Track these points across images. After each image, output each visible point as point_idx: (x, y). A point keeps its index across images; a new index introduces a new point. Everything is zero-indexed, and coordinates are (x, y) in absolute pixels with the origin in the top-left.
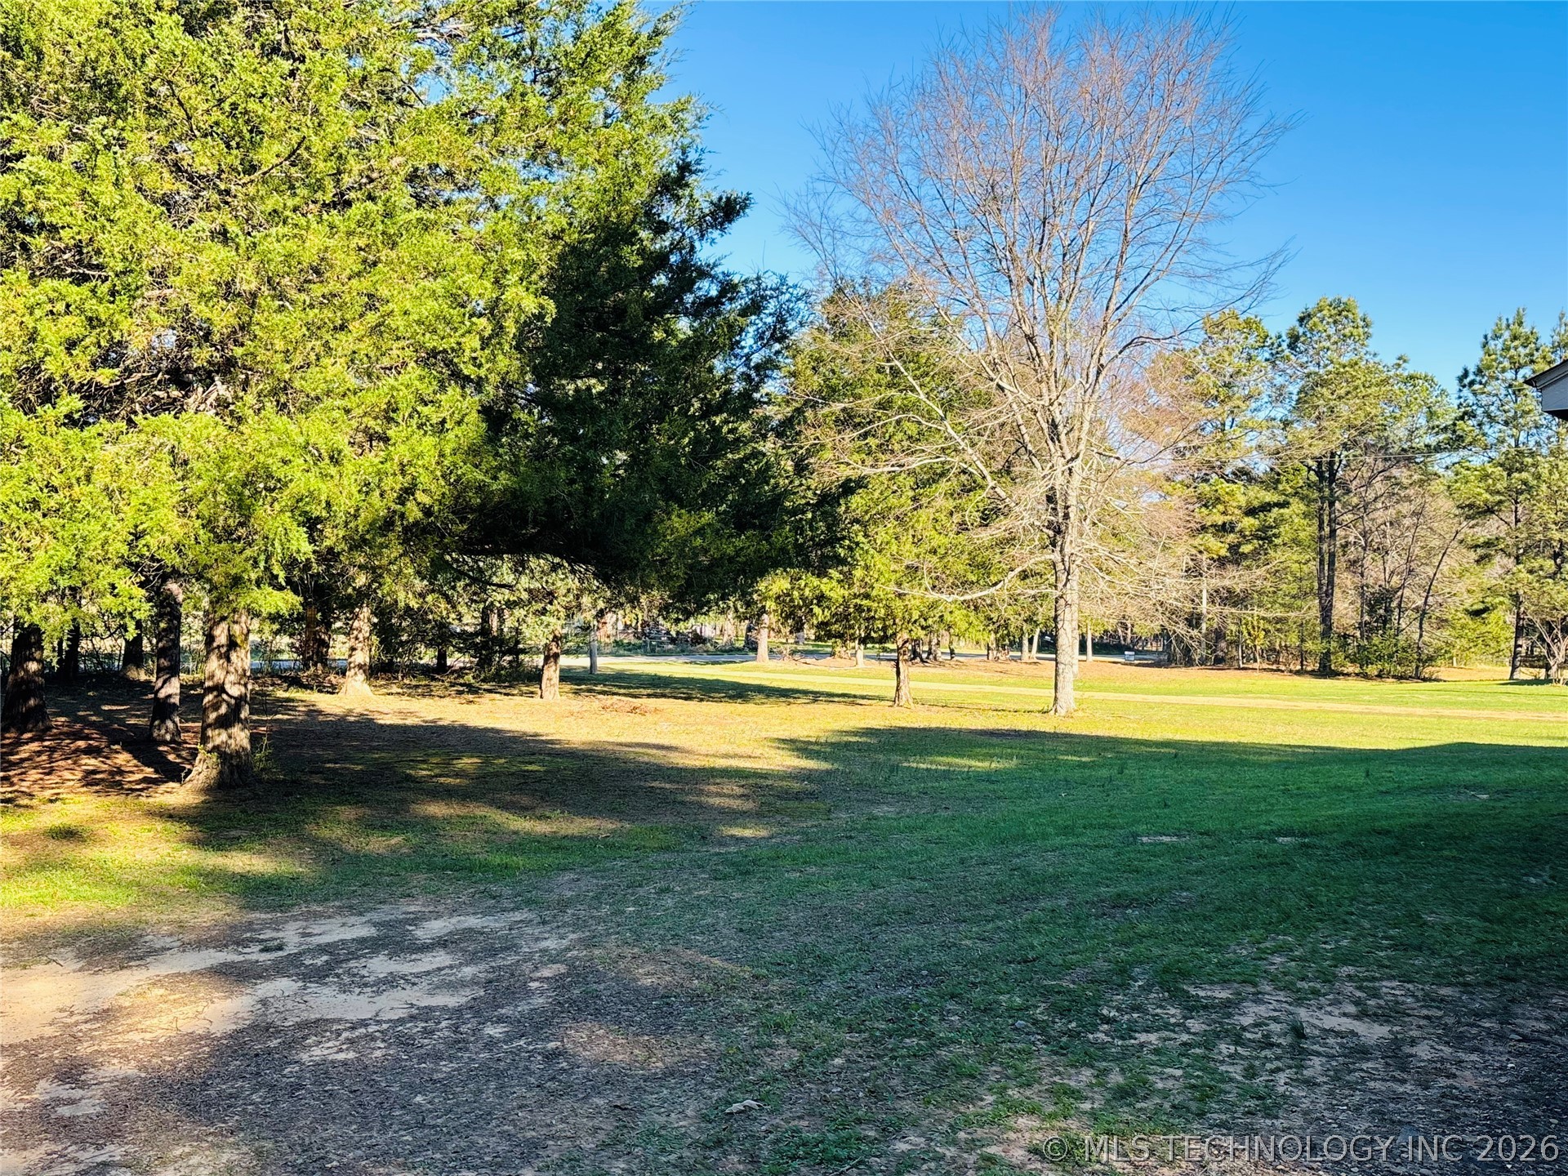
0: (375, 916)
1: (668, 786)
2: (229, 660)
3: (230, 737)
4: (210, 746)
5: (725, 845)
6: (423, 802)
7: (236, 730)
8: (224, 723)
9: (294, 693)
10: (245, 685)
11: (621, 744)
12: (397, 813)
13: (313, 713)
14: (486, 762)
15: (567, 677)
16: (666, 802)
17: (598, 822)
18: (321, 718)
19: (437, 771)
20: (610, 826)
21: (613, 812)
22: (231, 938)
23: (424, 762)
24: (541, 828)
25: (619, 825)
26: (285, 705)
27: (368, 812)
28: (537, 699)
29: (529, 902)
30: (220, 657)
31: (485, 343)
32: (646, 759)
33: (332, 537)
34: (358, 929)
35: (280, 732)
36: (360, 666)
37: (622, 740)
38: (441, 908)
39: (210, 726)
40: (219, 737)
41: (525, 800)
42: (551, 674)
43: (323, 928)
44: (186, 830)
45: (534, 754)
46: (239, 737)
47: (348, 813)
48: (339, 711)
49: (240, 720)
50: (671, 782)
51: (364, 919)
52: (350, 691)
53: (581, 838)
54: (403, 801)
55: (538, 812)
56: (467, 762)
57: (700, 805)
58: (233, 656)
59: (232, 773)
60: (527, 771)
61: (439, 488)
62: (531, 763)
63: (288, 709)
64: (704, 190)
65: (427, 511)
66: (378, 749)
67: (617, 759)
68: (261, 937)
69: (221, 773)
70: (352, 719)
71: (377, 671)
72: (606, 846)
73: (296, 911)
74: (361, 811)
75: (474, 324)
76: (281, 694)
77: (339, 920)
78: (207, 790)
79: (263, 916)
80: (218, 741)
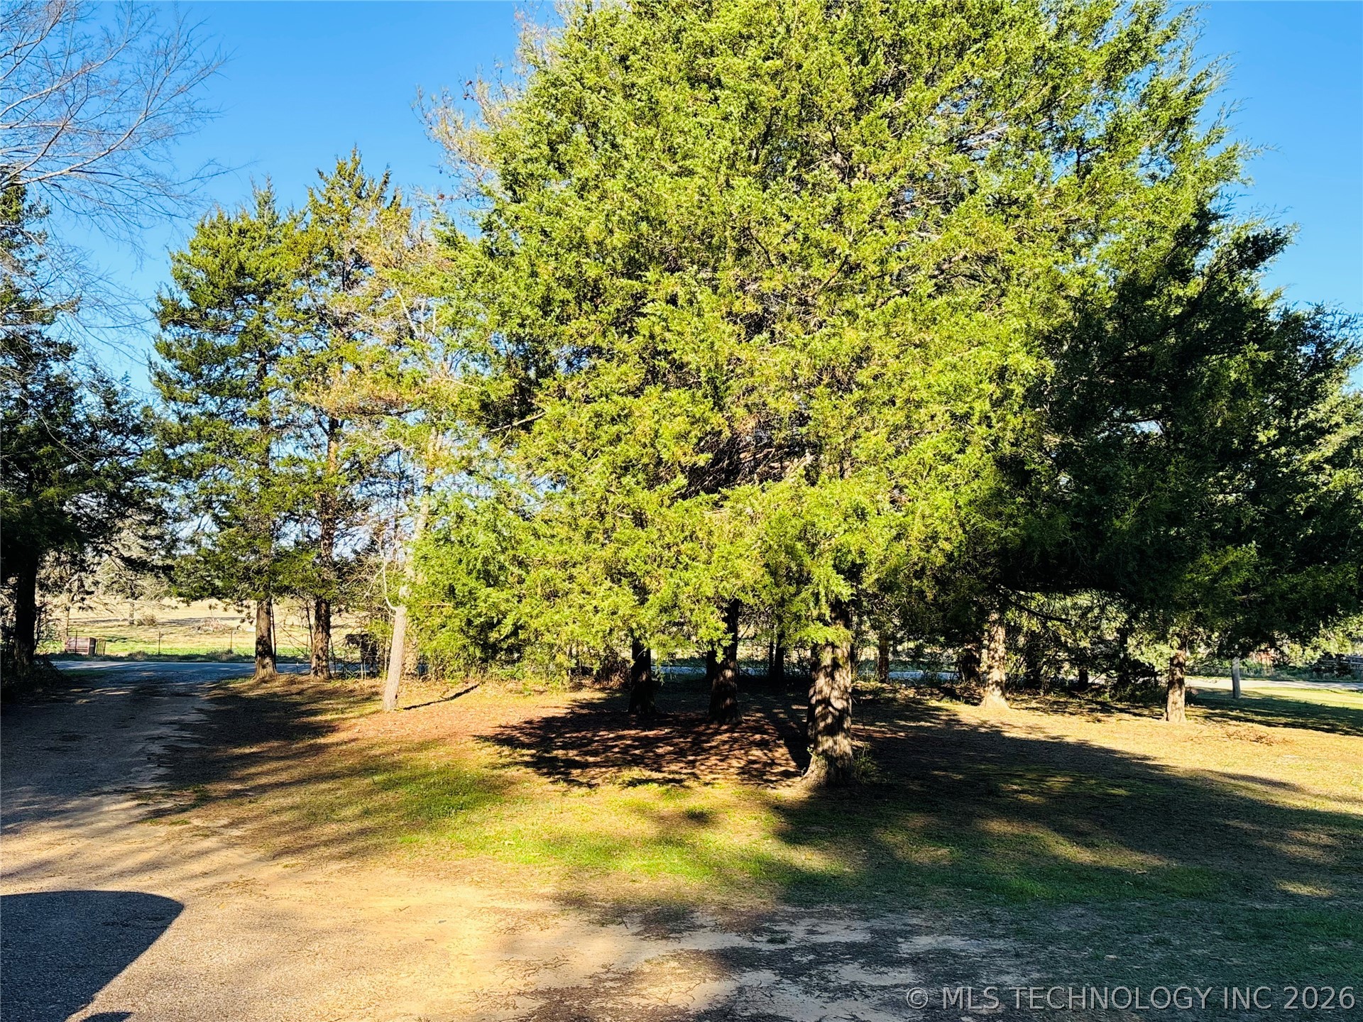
0: (876, 924)
2: (833, 679)
3: (835, 743)
6: (992, 818)
7: (840, 738)
8: (832, 731)
9: (946, 704)
10: (847, 700)
11: (1225, 775)
12: (959, 825)
13: (953, 721)
14: (1077, 782)
17: (1144, 857)
18: (957, 728)
19: (1026, 787)
20: (1157, 863)
21: (1167, 849)
22: (755, 924)
23: (1020, 777)
24: (1085, 856)
25: (1166, 861)
27: (935, 820)
28: (1163, 721)
29: (1019, 932)
30: (827, 675)
34: (858, 935)
36: (997, 683)
38: (938, 924)
39: (820, 732)
40: (827, 743)
41: (1084, 825)
42: (1176, 697)
43: (830, 928)
44: (777, 821)
45: (1127, 777)
46: (844, 744)
47: (918, 821)
48: (974, 722)
49: (843, 730)
51: (868, 925)
52: (989, 704)
53: (1116, 872)
54: (971, 815)
55: (1089, 840)
56: (1057, 783)
58: (837, 676)
59: (837, 774)
60: (1114, 795)
62: (1119, 787)
63: (932, 716)
66: (989, 761)
67: (1212, 790)
68: (777, 928)
69: (827, 773)
70: (983, 730)
71: (1011, 687)
72: (1136, 884)
73: (817, 908)
74: (929, 819)
76: (934, 703)
77: (847, 922)
78: (817, 788)
79: (790, 909)
80: (826, 746)
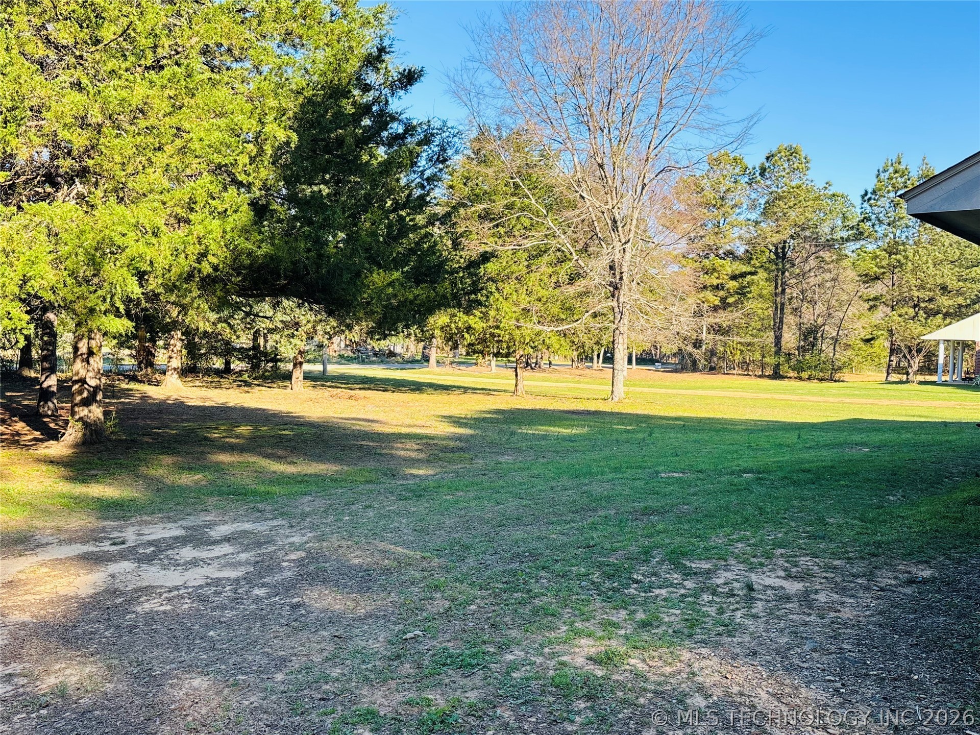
0: (184, 523)
1: (371, 444)
2: (88, 363)
3: (90, 412)
4: (77, 417)
5: (407, 479)
6: (215, 453)
7: (94, 407)
8: (86, 403)
9: (133, 385)
10: (100, 379)
11: (342, 418)
12: (199, 460)
13: (144, 398)
14: (256, 429)
15: (308, 377)
16: (370, 453)
17: (327, 466)
18: (150, 401)
19: (224, 434)
20: (335, 468)
21: (336, 460)
22: (93, 537)
23: (216, 428)
24: (291, 469)
25: (340, 467)
26: (126, 393)
27: (180, 459)
28: (289, 390)
29: (282, 514)
30: (83, 361)
31: (252, 160)
32: (358, 428)
33: (154, 284)
34: (174, 531)
35: (123, 410)
36: (175, 369)
37: (343, 416)
38: (226, 518)
39: (76, 405)
40: (83, 412)
41: (281, 453)
42: (298, 374)
43: (151, 530)
44: (62, 471)
45: (286, 424)
46: (96, 412)
47: (167, 460)
48: (162, 397)
49: (96, 401)
50: (374, 441)
51: (177, 525)
52: (169, 384)
53: (316, 476)
54: (203, 453)
55: (289, 460)
56: (244, 429)
57: (392, 456)
58: (91, 360)
59: (91, 434)
60: (282, 435)
61: (223, 253)
62: (284, 430)
63: (129, 395)
64: (395, 65)
65: (216, 268)
66: (187, 420)
67: (339, 427)
68: (111, 536)
69: (84, 435)
70: (171, 402)
71: (187, 372)
72: (332, 480)
73: (133, 520)
74: (175, 459)
75: (244, 147)
76: (124, 386)
77: (161, 525)
78: (76, 446)
79: (112, 523)
80: (82, 414)
